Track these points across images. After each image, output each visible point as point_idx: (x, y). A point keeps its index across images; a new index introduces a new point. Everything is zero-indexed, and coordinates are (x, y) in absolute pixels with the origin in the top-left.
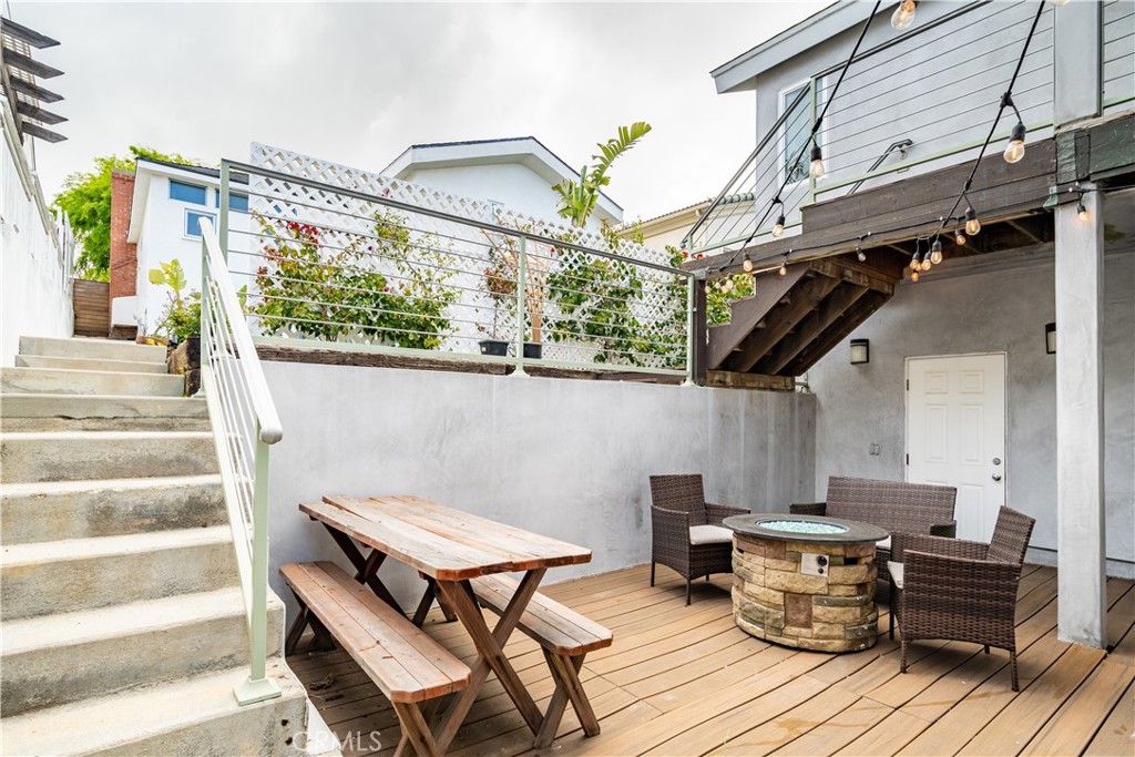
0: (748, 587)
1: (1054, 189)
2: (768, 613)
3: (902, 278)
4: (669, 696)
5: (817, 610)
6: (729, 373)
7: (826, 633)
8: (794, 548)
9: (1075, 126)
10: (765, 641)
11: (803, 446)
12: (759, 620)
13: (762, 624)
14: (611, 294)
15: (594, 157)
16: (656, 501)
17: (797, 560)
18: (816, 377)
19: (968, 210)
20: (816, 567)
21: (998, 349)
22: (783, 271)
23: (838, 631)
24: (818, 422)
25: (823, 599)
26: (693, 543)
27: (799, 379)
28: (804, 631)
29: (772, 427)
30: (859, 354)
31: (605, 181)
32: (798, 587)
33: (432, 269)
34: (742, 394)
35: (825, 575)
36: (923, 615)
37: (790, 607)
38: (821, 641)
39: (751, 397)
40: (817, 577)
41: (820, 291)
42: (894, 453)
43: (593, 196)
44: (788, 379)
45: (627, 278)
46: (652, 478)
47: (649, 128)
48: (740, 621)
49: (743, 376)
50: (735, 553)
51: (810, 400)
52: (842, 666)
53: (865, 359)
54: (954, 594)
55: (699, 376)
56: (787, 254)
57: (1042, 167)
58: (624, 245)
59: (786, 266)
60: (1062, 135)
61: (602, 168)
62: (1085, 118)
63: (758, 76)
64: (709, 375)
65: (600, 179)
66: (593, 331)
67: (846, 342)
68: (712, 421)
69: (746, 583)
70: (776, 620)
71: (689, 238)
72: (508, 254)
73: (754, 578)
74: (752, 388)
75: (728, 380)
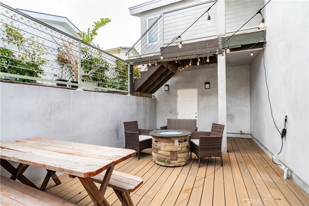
0: (159, 152)
1: (218, 50)
2: (166, 158)
3: (177, 70)
4: (150, 192)
5: (179, 155)
6: (139, 92)
7: (181, 161)
8: (173, 139)
9: (222, 36)
10: (165, 166)
11: (154, 111)
12: (163, 161)
13: (164, 162)
14: (100, 68)
15: (93, 26)
16: (125, 130)
17: (174, 142)
18: (156, 94)
19: (227, 46)
20: (178, 143)
21: (196, 88)
22: (156, 64)
23: (184, 160)
24: (157, 105)
25: (180, 152)
26: (140, 141)
27: (153, 94)
28: (176, 161)
29: (148, 107)
30: (167, 88)
31: (96, 34)
32: (174, 150)
33: (35, 50)
34: (142, 98)
35: (180, 145)
36: (204, 152)
37: (172, 155)
38: (180, 163)
39: (144, 99)
40: (178, 146)
41: (162, 71)
42: (175, 113)
43: (92, 38)
44: (151, 94)
45: (104, 64)
46: (124, 123)
47: (110, 21)
48: (157, 162)
49: (142, 93)
50: (153, 142)
51: (155, 100)
52: (186, 169)
53: (168, 90)
54: (210, 145)
55: (132, 93)
56: (157, 59)
57: (215, 45)
58: (103, 54)
59: (157, 63)
60: (219, 38)
61: (95, 30)
62: (223, 35)
63: (141, 13)
64: (134, 93)
65: (94, 33)
66: (95, 79)
67: (164, 85)
68: (135, 105)
69: (159, 151)
70: (169, 160)
71: (128, 52)
72: (65, 51)
73: (162, 149)
74: (144, 97)
75: (138, 94)
